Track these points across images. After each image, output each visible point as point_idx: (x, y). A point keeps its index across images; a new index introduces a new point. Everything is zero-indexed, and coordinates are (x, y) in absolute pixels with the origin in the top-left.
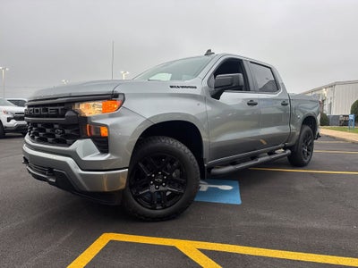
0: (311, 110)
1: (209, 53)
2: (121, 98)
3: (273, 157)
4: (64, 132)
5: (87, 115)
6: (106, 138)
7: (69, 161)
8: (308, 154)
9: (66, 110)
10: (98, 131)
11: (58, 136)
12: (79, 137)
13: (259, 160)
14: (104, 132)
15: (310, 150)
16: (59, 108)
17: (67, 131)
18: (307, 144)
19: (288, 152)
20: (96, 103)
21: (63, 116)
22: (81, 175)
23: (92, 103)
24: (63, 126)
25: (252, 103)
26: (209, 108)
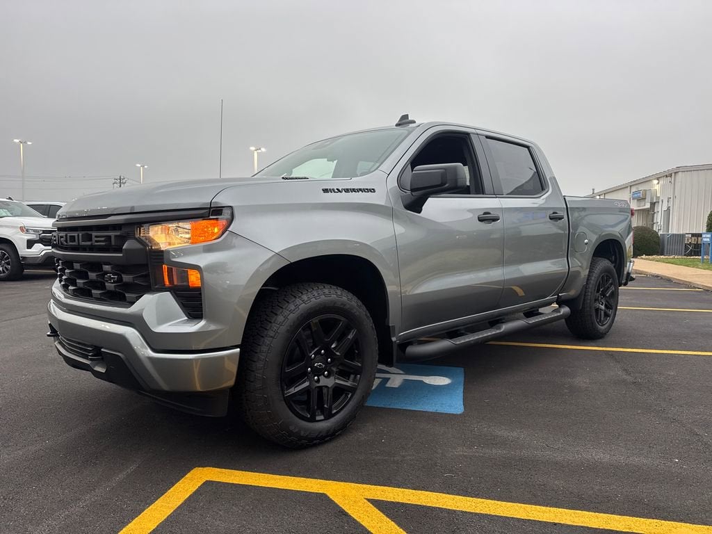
0: (614, 226)
1: (404, 121)
2: (226, 214)
3: (533, 321)
4: (120, 280)
5: (163, 247)
6: (198, 289)
7: (130, 333)
8: (607, 315)
9: (123, 239)
10: (185, 277)
11: (110, 286)
12: (149, 289)
13: (505, 327)
14: (194, 279)
15: (612, 305)
16: (112, 234)
17: (127, 278)
18: (603, 294)
19: (565, 310)
20: (181, 224)
21: (119, 250)
22: (151, 359)
23: (172, 226)
24: (120, 268)
25: (487, 218)
26: (400, 229)
